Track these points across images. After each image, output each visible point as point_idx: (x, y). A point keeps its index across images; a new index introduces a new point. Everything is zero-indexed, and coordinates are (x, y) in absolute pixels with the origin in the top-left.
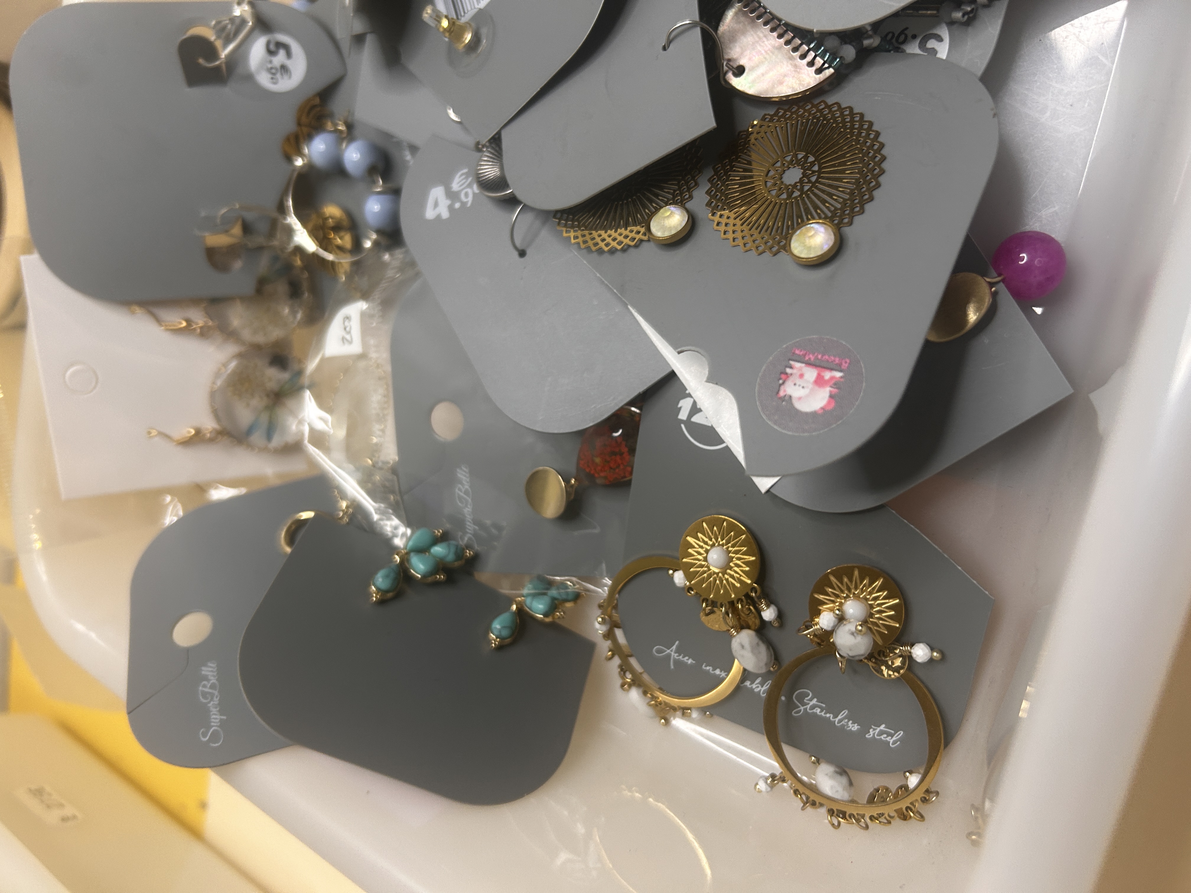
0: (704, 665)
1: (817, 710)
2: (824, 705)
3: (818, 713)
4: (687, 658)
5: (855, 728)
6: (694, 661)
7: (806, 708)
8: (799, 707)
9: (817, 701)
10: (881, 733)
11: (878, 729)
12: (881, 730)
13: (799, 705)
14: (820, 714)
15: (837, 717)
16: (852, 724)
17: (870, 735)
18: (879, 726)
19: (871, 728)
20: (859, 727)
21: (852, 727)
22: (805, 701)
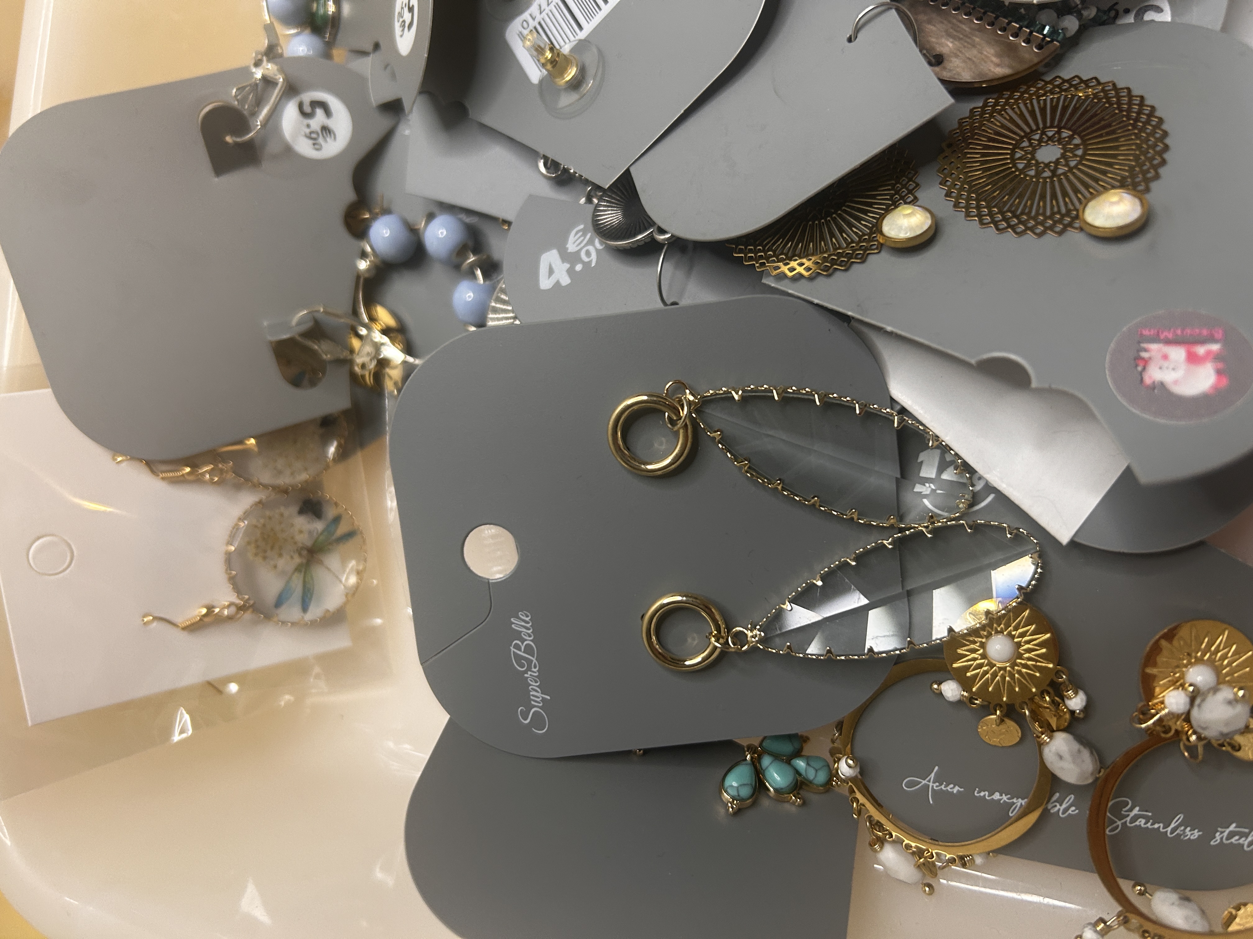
0: (976, 792)
1: (1140, 822)
2: (1150, 814)
3: (1143, 826)
4: (952, 786)
5: (1195, 836)
6: (961, 788)
7: (1126, 822)
8: (1116, 822)
9: (1139, 811)
10: (1231, 835)
11: (1227, 831)
12: (1231, 832)
13: (1117, 820)
14: (1146, 826)
15: (1169, 826)
16: (1190, 831)
17: (1217, 840)
18: (1228, 827)
19: (1217, 831)
20: (1200, 833)
21: (1192, 834)
22: (1123, 812)
